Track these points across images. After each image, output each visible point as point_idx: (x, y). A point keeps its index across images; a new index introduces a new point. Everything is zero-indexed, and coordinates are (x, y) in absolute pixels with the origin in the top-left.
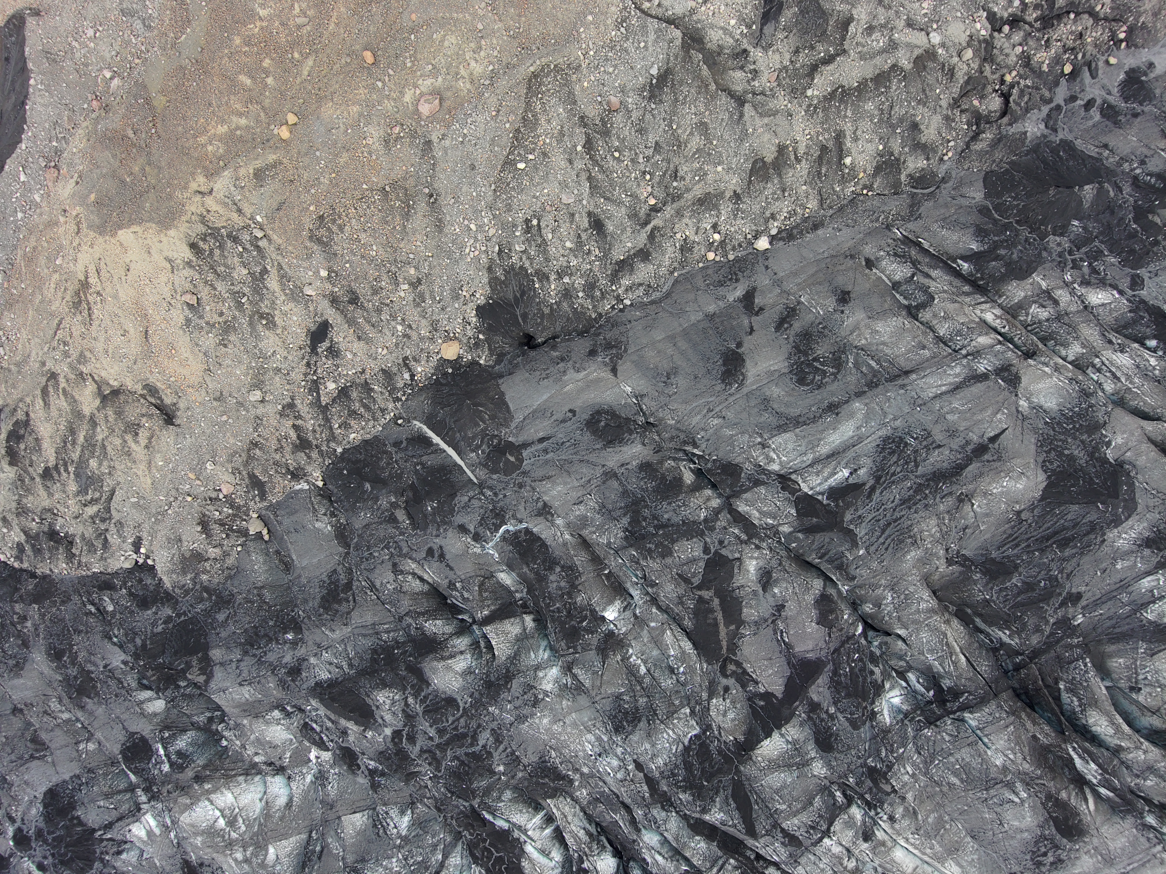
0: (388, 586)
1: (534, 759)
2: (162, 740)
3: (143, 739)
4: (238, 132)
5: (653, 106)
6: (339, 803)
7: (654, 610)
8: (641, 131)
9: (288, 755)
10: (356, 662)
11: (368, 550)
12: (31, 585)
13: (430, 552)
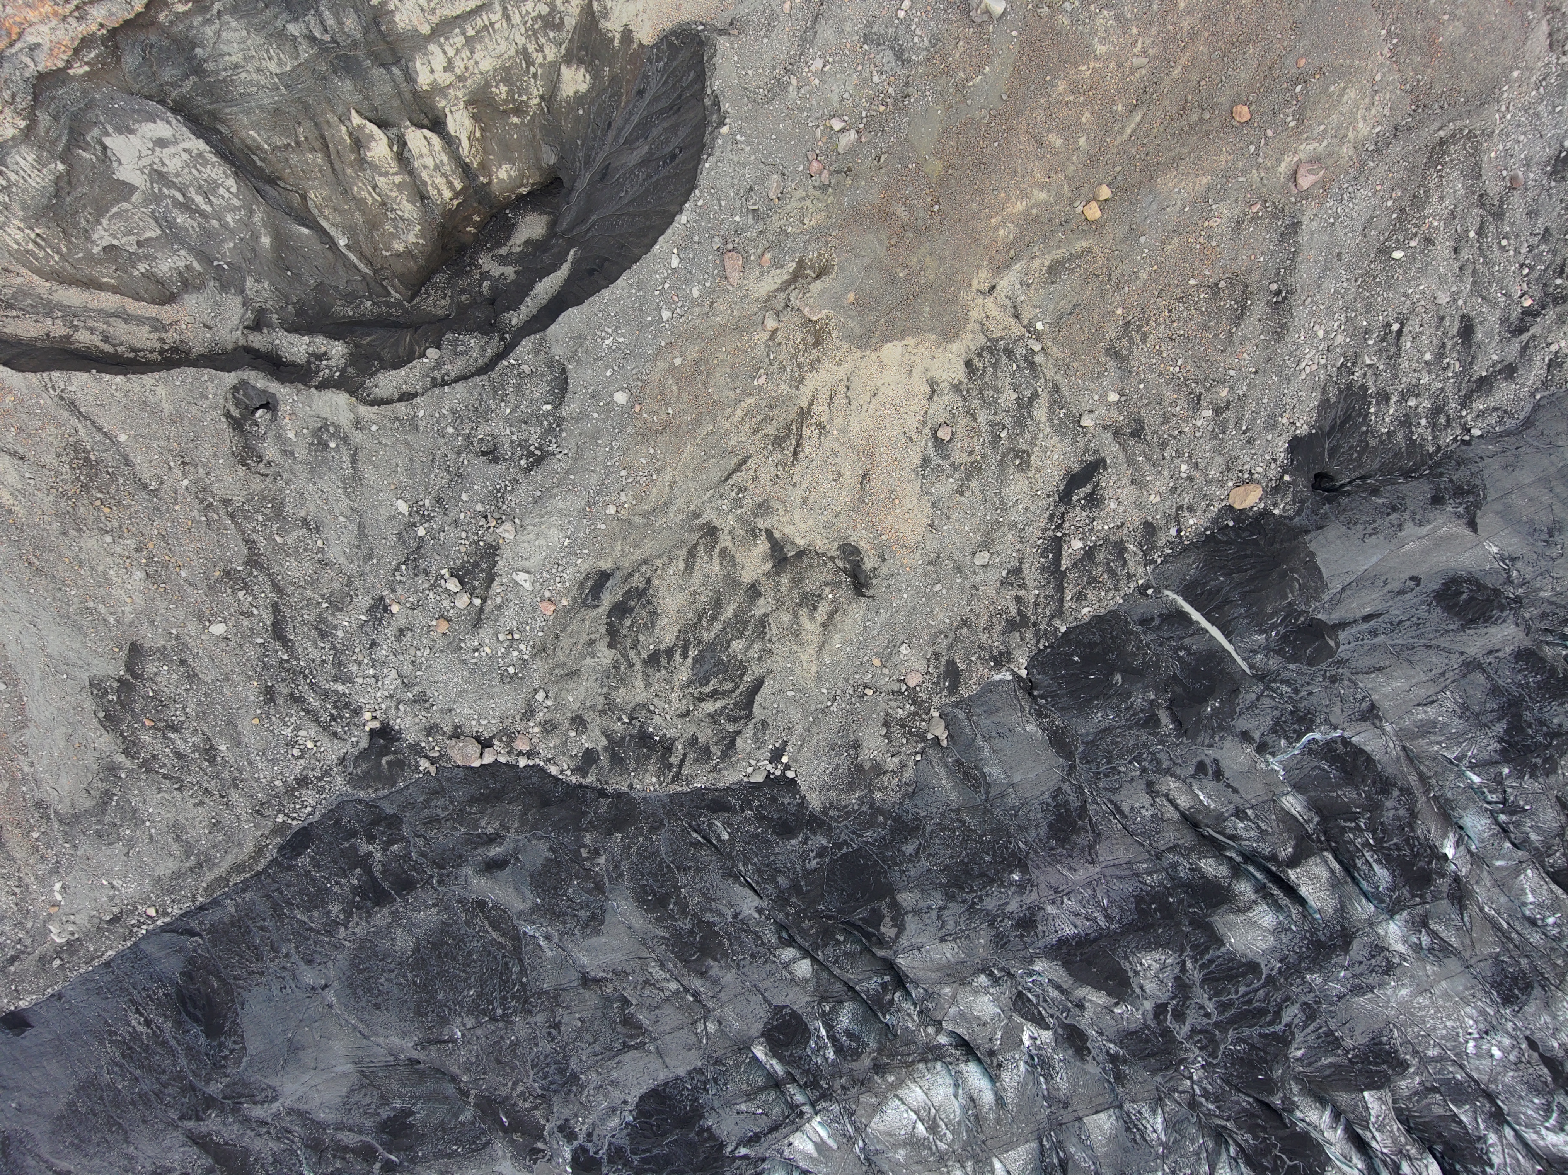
0: (1143, 811)
1: (1362, 1040)
2: (824, 1015)
3: (794, 1014)
4: (1034, 211)
5: (1553, 184)
6: (1075, 1099)
7: (1508, 845)
8: (1532, 214)
9: (999, 1035)
10: (1115, 913)
11: (1108, 762)
12: (603, 807)
13: (1201, 767)
